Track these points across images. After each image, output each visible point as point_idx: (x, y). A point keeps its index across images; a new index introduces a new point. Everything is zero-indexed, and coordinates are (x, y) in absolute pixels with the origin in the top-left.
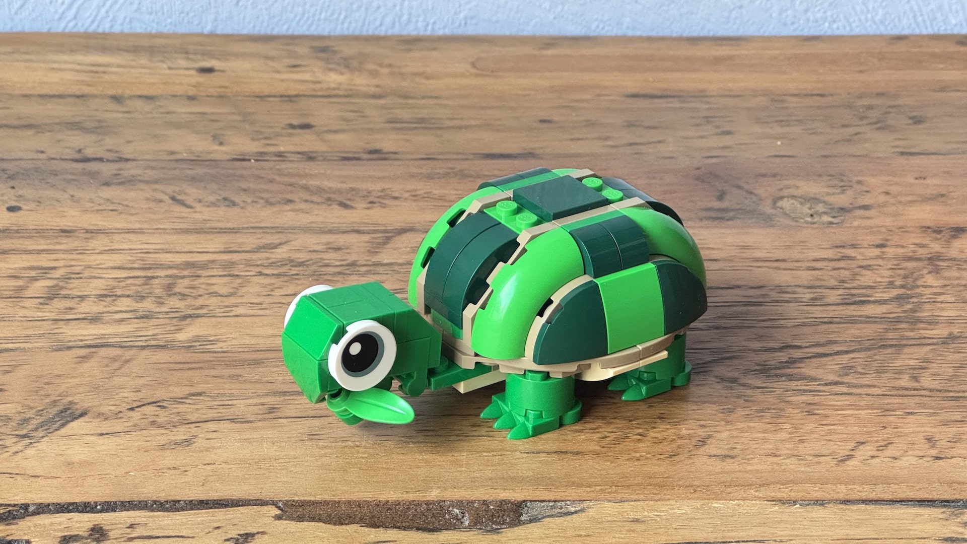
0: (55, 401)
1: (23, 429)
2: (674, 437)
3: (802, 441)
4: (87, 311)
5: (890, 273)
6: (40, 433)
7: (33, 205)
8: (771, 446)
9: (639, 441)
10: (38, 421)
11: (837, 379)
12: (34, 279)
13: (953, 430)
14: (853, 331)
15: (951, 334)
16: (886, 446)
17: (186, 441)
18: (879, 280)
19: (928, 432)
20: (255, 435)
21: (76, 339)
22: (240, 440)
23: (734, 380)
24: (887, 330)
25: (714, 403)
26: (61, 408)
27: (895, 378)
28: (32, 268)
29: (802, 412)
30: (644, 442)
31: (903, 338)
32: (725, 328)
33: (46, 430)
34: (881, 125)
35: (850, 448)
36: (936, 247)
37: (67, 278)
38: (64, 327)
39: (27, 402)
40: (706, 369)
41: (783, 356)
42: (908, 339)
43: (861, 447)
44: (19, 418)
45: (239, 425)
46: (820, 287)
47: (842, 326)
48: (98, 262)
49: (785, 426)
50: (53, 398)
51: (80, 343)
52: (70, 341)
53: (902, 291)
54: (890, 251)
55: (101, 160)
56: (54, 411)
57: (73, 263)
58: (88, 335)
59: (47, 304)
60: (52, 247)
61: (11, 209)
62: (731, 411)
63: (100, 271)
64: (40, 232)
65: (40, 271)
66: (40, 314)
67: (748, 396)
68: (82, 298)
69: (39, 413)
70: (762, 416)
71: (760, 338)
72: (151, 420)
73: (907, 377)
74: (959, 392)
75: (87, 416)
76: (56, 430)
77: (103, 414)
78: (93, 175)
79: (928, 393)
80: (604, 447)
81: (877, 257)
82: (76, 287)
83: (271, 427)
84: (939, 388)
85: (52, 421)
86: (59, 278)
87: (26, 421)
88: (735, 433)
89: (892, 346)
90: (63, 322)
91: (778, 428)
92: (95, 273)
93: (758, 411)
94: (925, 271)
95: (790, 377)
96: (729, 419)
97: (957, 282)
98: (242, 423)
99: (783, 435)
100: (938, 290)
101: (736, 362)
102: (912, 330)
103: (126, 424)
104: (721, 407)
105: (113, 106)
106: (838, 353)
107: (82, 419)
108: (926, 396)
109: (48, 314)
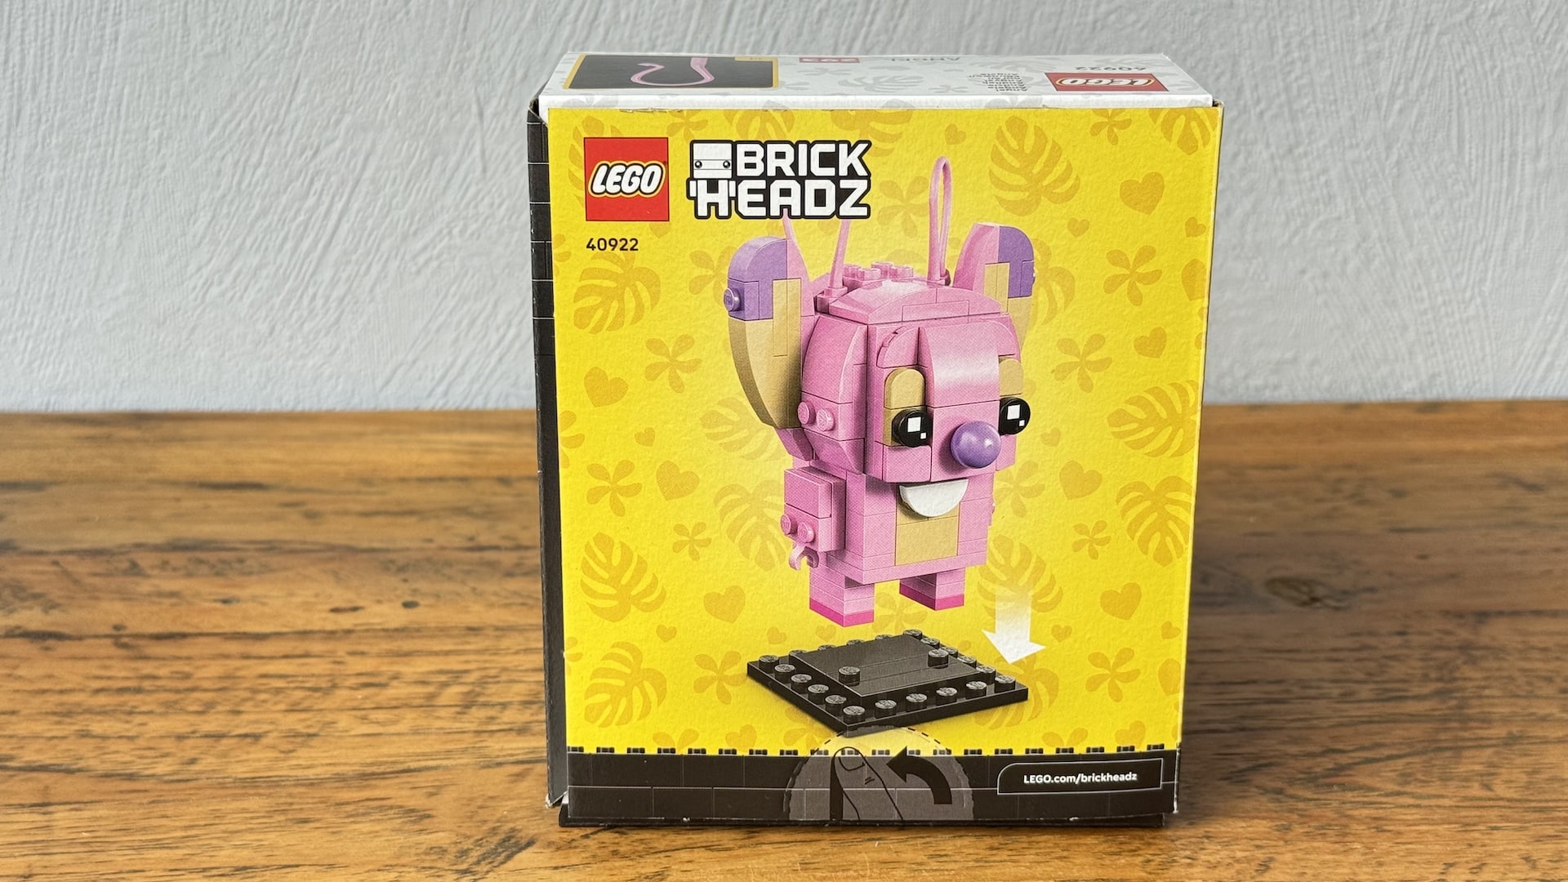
0: (494, 829)
1: (463, 862)
2: (1230, 861)
3: (1380, 864)
4: (511, 720)
5: (1420, 664)
6: (483, 867)
7: (431, 601)
8: (1346, 871)
9: (1190, 865)
10: (479, 853)
11: (1397, 788)
12: (445, 685)
13: (1550, 847)
14: (1399, 732)
15: (1510, 733)
16: (1479, 867)
17: (657, 874)
18: (1410, 671)
19: (1520, 850)
20: (739, 865)
21: (504, 753)
22: (722, 872)
23: (1280, 792)
24: (1438, 731)
25: (1264, 818)
26: (503, 836)
27: (1464, 787)
28: (441, 672)
29: (1369, 828)
30: (1196, 866)
31: (1457, 739)
32: (1252, 730)
33: (490, 863)
34: (1359, 499)
35: (1438, 870)
36: (1464, 634)
37: (483, 682)
38: (490, 740)
39: (462, 831)
40: (1243, 778)
41: (1328, 763)
42: (1464, 739)
43: (1451, 870)
44: (455, 850)
45: (716, 853)
46: (1347, 681)
47: (1383, 725)
48: (517, 663)
49: (1357, 846)
50: (491, 825)
51: (512, 759)
52: (498, 756)
53: (1440, 685)
54: (1415, 639)
55: (496, 548)
56: (496, 840)
57: (487, 665)
58: (519, 749)
59: (465, 713)
60: (461, 647)
61: (407, 605)
62: (1288, 829)
63: (520, 674)
64: (443, 631)
65: (450, 675)
66: (458, 725)
67: (1301, 810)
68: (504, 706)
69: (478, 843)
70: (1325, 834)
71: (1295, 741)
72: (611, 849)
73: (1476, 785)
74: (1541, 801)
75: (535, 846)
76: (502, 863)
77: (553, 843)
78: (492, 565)
79: (1507, 804)
80: (1150, 873)
81: (1400, 646)
82: (494, 693)
83: (756, 855)
84: (1516, 796)
85: (494, 852)
86: (473, 683)
87: (464, 853)
88: (1299, 855)
89: (1447, 749)
90: (486, 734)
91: (1347, 848)
92: (514, 676)
93: (1318, 828)
94: (1459, 662)
95: (1344, 787)
96: (1288, 837)
97: (1497, 674)
98: (719, 850)
99: (1356, 857)
100: (1482, 683)
101: (1275, 770)
102: (1465, 729)
103: (583, 855)
104: (1274, 824)
105: (500, 489)
106: (1390, 758)
107: (530, 850)
108: (1505, 807)
109: (467, 725)
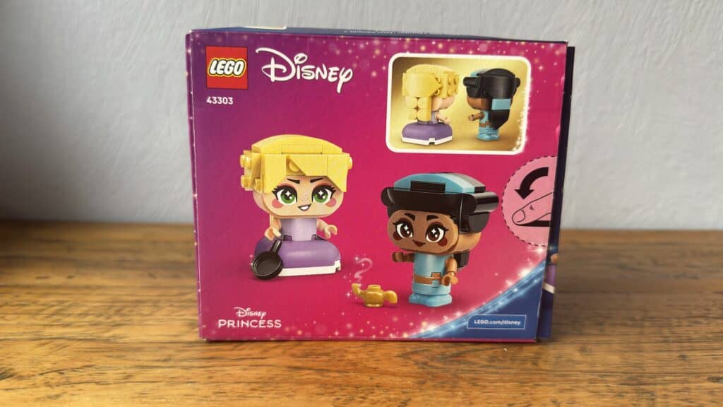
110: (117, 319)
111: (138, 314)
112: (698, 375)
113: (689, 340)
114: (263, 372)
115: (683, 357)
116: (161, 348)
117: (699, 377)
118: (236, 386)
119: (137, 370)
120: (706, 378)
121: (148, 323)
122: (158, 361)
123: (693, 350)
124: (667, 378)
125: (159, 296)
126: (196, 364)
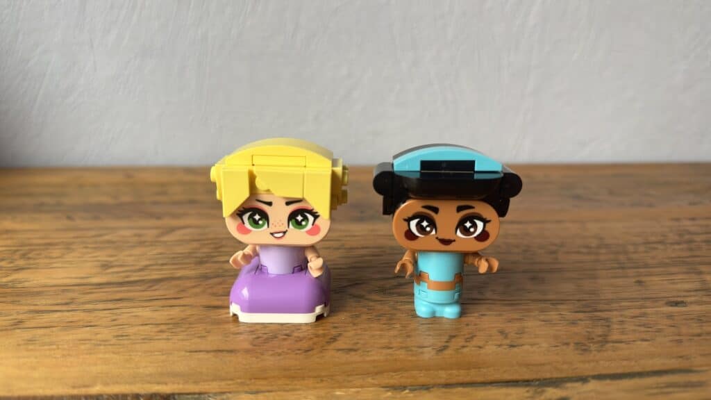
110: (21, 263)
111: (46, 257)
112: (655, 300)
113: (646, 266)
114: (175, 312)
115: (640, 282)
116: (64, 291)
117: (656, 301)
118: (141, 328)
119: (31, 315)
120: (664, 302)
121: (55, 265)
122: (57, 305)
123: (651, 275)
124: (623, 304)
125: (74, 238)
126: (101, 306)
